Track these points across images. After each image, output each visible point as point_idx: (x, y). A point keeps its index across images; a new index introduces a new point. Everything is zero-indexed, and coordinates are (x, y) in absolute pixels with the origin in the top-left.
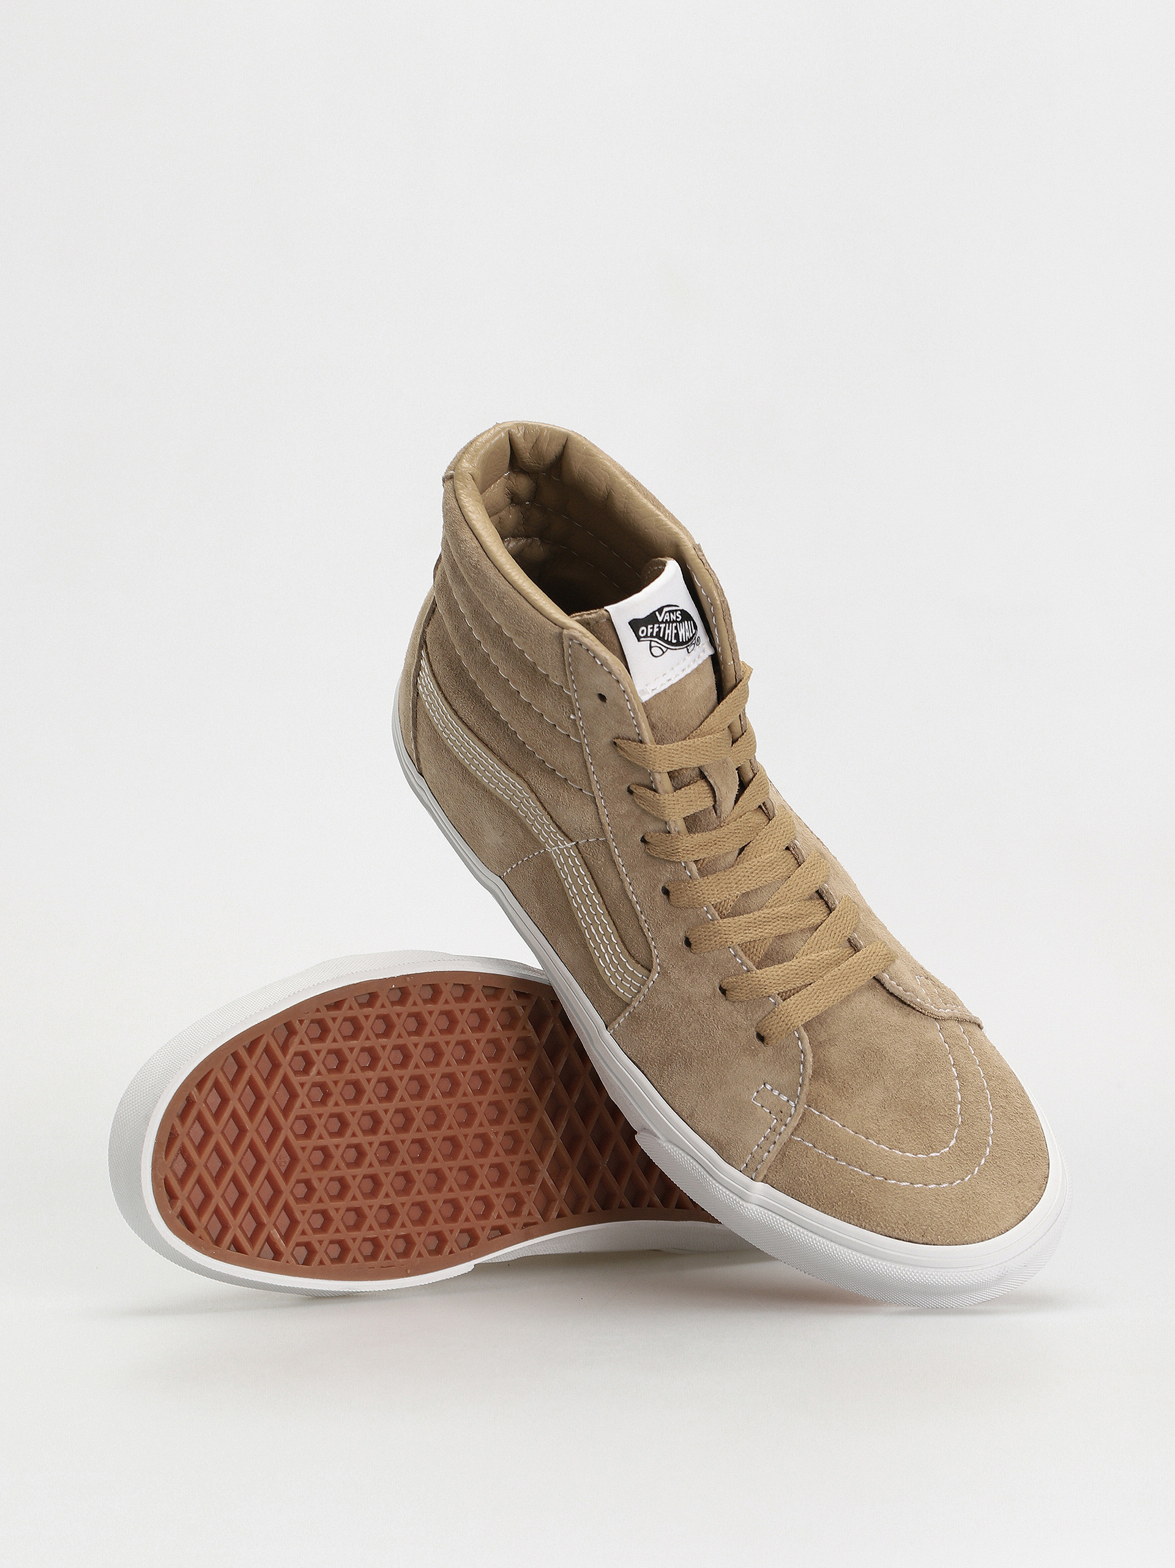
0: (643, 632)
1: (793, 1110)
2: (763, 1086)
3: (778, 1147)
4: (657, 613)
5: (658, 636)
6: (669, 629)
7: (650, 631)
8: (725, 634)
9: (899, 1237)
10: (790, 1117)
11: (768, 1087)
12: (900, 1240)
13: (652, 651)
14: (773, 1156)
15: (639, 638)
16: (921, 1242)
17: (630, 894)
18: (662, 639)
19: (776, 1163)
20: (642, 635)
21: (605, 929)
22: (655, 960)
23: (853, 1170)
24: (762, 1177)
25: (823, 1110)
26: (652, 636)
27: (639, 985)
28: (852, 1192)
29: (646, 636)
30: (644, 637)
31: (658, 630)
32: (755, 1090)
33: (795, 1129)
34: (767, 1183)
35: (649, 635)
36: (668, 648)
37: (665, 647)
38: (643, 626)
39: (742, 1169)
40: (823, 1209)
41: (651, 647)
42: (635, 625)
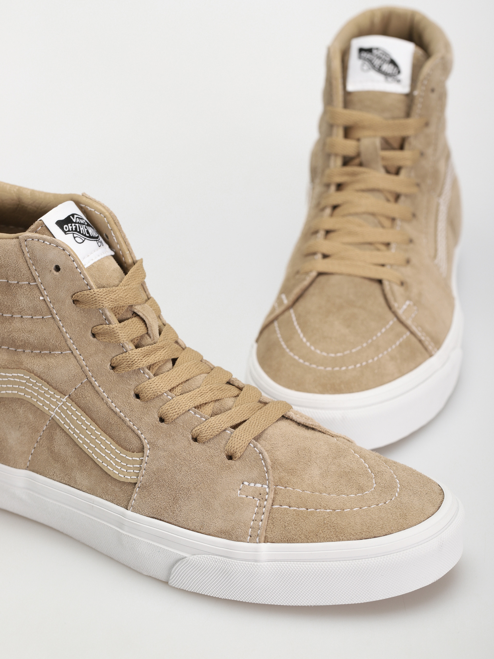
0: (66, 228)
1: (267, 490)
2: (242, 485)
3: (267, 514)
4: (71, 217)
5: (76, 230)
6: (82, 227)
7: (70, 227)
8: (118, 234)
9: (367, 537)
10: (267, 494)
11: (246, 483)
12: (368, 538)
13: (76, 240)
14: (265, 522)
15: (65, 232)
16: (382, 535)
17: (113, 408)
18: (80, 232)
19: (269, 526)
20: (66, 230)
21: (106, 444)
22: (144, 441)
23: (321, 511)
24: (263, 539)
25: (287, 485)
26: (72, 230)
27: (139, 466)
28: (325, 522)
29: (69, 231)
30: (68, 231)
31: (75, 227)
32: (238, 489)
33: (273, 501)
34: (268, 542)
35: (70, 230)
36: (85, 239)
37: (84, 238)
38: (65, 225)
39: (248, 541)
40: (311, 540)
41: (75, 238)
42: (60, 224)
